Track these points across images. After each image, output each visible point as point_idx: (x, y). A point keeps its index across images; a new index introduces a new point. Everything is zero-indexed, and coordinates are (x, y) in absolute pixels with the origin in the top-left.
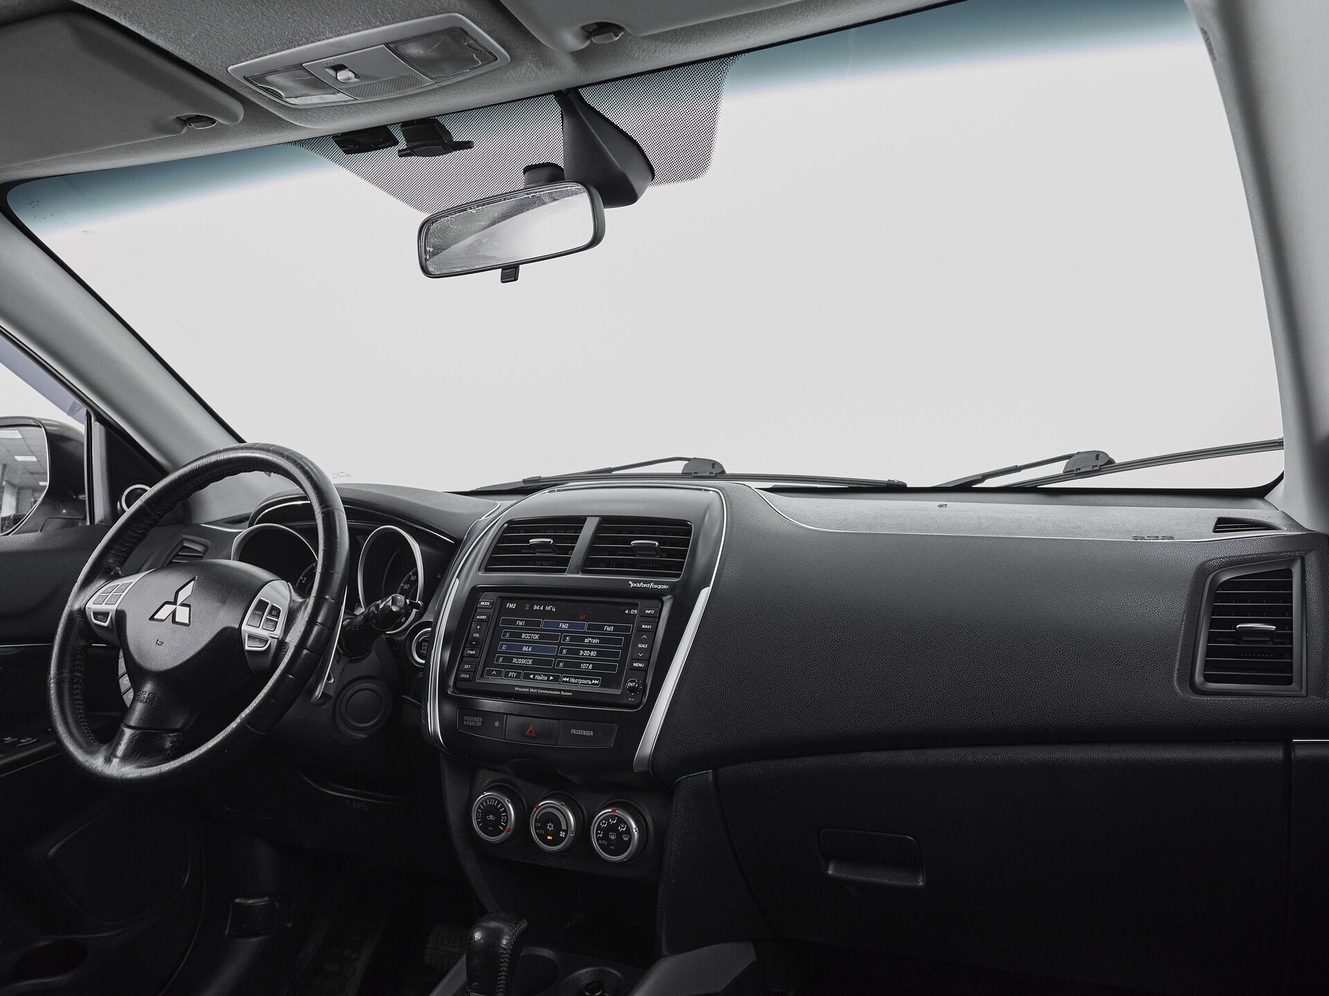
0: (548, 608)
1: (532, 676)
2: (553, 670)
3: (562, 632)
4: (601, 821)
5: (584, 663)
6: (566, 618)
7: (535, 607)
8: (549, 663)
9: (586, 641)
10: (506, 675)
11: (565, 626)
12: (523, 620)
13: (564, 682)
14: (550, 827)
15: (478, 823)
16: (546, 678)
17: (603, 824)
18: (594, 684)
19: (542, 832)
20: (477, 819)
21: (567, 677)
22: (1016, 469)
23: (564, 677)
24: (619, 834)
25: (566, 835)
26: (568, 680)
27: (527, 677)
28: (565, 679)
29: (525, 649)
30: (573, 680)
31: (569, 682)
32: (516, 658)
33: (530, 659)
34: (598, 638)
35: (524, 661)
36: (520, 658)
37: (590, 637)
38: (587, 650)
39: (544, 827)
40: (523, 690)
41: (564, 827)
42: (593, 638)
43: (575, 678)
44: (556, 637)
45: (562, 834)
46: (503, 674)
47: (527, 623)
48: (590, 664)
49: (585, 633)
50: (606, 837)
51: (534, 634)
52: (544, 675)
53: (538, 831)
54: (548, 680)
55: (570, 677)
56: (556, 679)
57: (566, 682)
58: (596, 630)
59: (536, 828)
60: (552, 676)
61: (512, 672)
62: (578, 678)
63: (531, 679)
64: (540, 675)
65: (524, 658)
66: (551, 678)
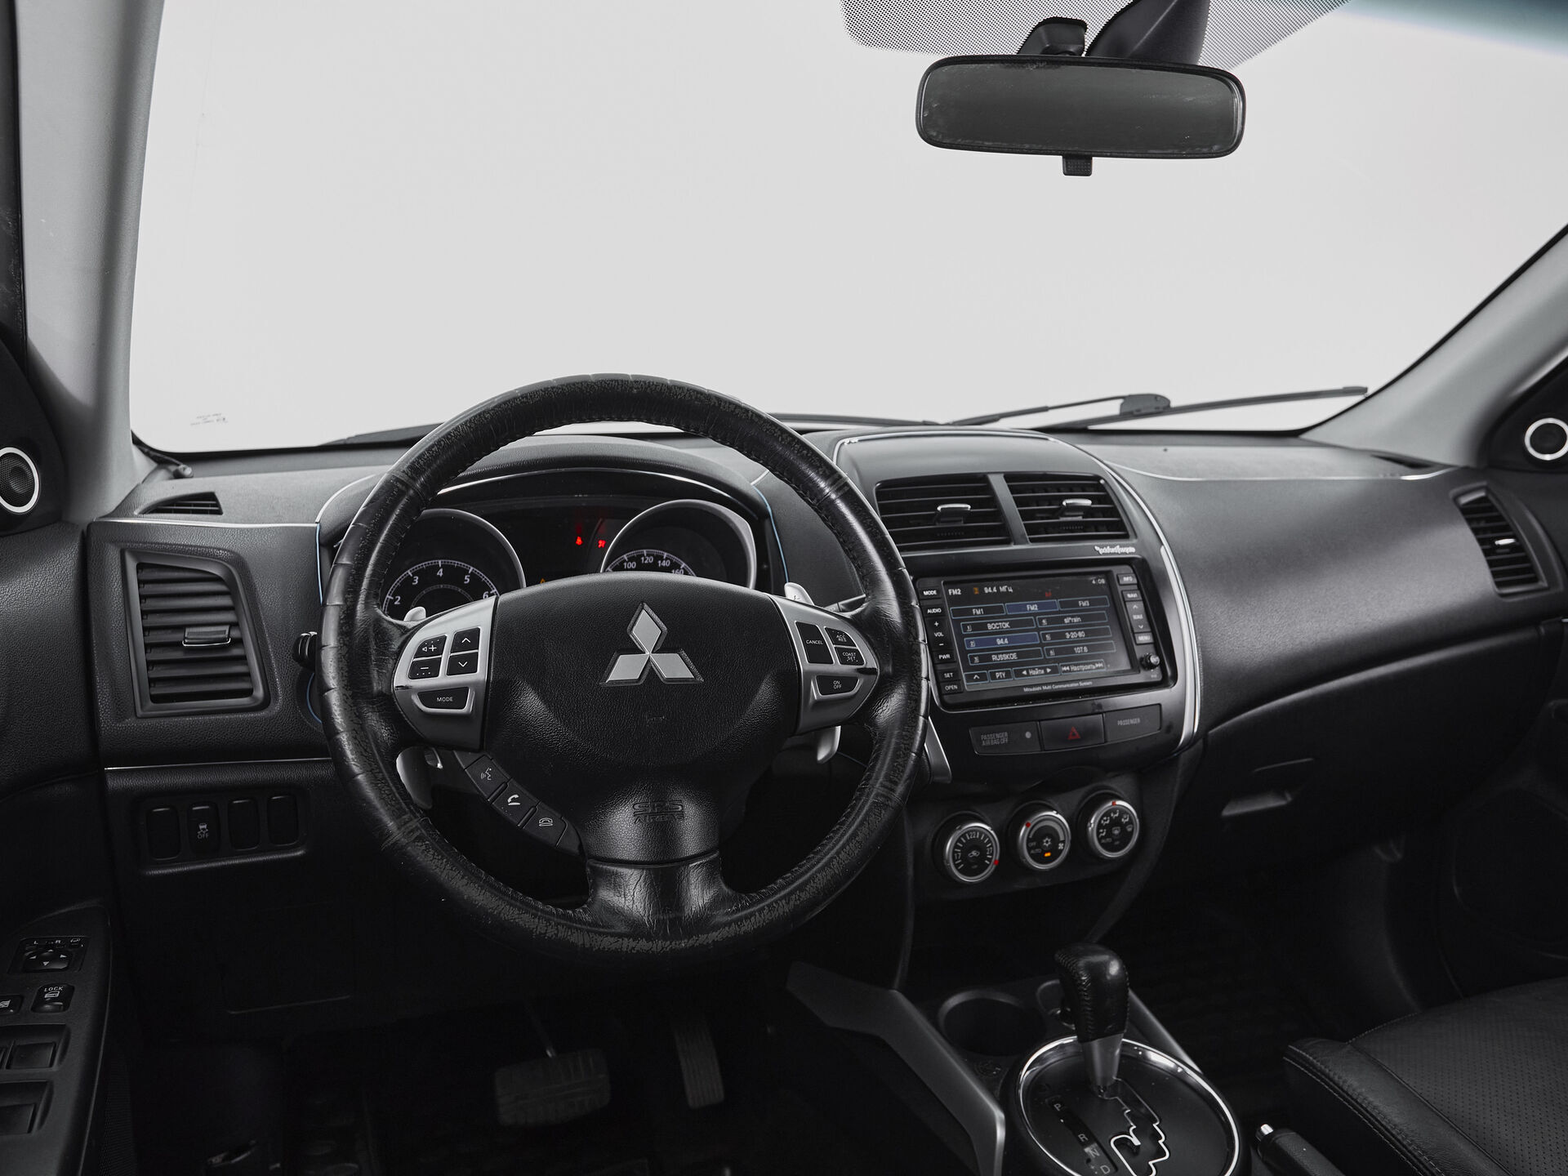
0: (1003, 589)
1: (1025, 673)
2: (1047, 661)
3: (1034, 614)
4: (1102, 818)
5: (1076, 647)
6: (1031, 598)
7: (987, 590)
8: (1038, 653)
9: (1066, 621)
10: (993, 677)
11: (1034, 608)
12: (980, 608)
13: (1064, 672)
14: (1047, 842)
15: (957, 866)
16: (1043, 672)
17: (1104, 821)
18: (1098, 668)
19: (1038, 851)
20: (954, 860)
21: (1066, 666)
22: (1045, 409)
23: (1063, 666)
24: (1123, 827)
25: (1064, 846)
26: (1068, 668)
27: (1019, 674)
28: (1065, 669)
29: (1000, 642)
30: (1075, 668)
31: (1070, 671)
32: (995, 654)
33: (1013, 652)
34: (1078, 616)
35: (1006, 657)
36: (1000, 654)
37: (1069, 616)
38: (1073, 631)
39: (1040, 844)
40: (1034, 689)
41: (1062, 838)
42: (1072, 617)
43: (1076, 665)
44: (1030, 623)
45: (1061, 846)
46: (989, 677)
47: (986, 610)
48: (1083, 646)
49: (1059, 612)
50: (1109, 834)
51: (1001, 622)
52: (1039, 668)
53: (1032, 852)
54: (1046, 673)
55: (1069, 665)
56: (1055, 670)
57: (1067, 671)
58: (1072, 607)
59: (1029, 849)
60: (1049, 667)
61: (999, 672)
62: (1079, 665)
63: (1024, 676)
64: (1034, 669)
65: (1005, 653)
66: (1049, 670)
